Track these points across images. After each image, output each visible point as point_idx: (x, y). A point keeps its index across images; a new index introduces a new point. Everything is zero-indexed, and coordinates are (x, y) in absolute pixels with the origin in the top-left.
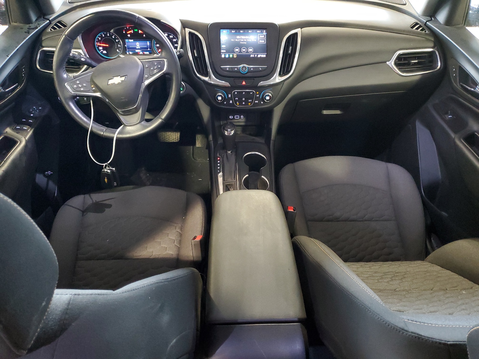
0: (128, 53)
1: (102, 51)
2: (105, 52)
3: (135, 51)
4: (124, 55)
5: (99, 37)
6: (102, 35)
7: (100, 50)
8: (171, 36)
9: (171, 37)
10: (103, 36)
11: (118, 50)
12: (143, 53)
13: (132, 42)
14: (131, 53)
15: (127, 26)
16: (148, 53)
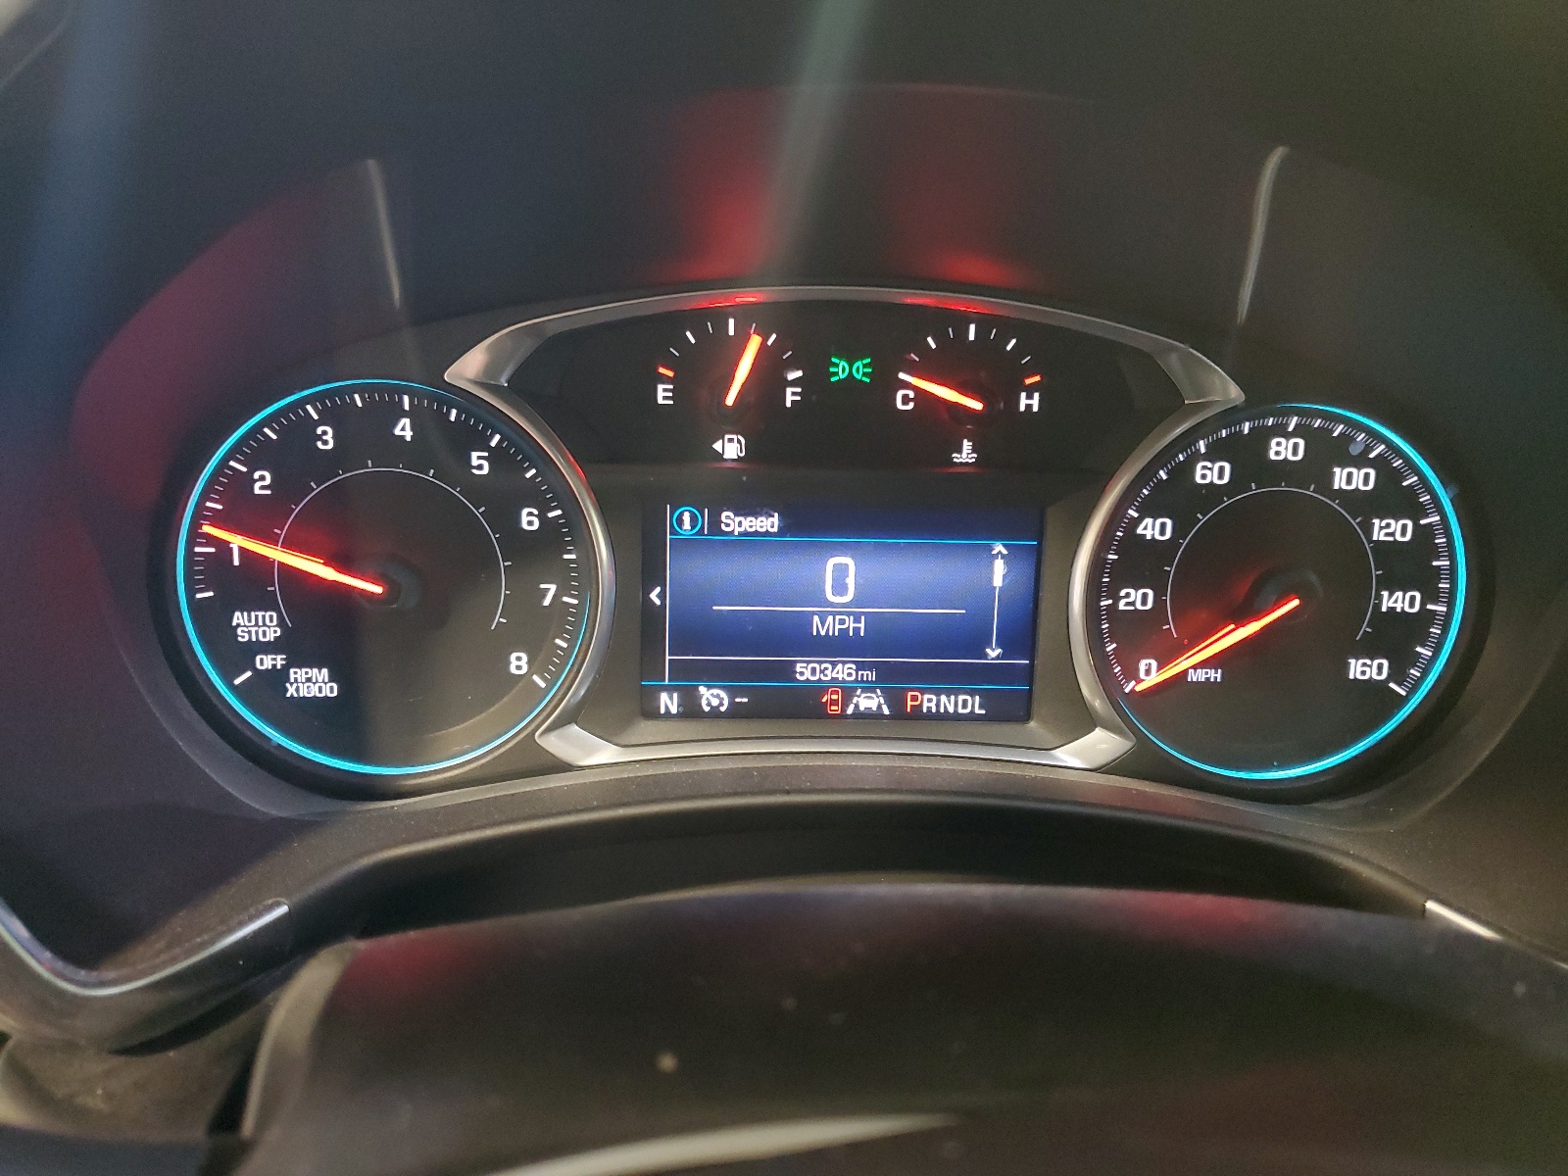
0: (669, 702)
1: (266, 662)
2: (313, 683)
3: (788, 671)
4: (608, 733)
5: (255, 452)
6: (297, 429)
7: (235, 655)
8: (1358, 476)
9: (1358, 482)
10: (327, 438)
11: (518, 663)
12: (895, 699)
13: (751, 542)
14: (712, 696)
15: (719, 298)
16: (969, 703)
